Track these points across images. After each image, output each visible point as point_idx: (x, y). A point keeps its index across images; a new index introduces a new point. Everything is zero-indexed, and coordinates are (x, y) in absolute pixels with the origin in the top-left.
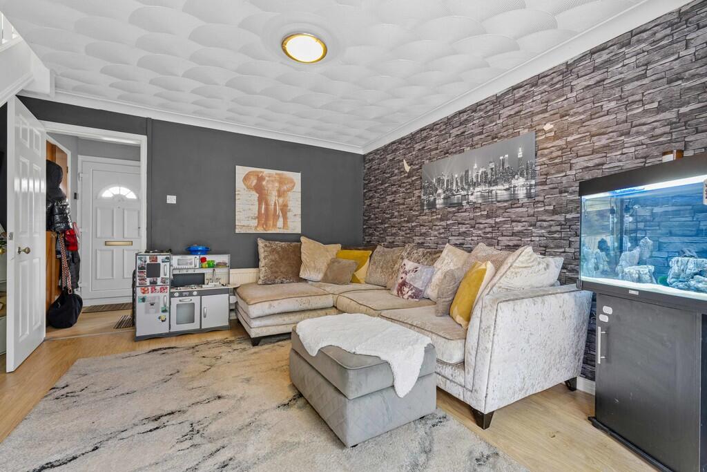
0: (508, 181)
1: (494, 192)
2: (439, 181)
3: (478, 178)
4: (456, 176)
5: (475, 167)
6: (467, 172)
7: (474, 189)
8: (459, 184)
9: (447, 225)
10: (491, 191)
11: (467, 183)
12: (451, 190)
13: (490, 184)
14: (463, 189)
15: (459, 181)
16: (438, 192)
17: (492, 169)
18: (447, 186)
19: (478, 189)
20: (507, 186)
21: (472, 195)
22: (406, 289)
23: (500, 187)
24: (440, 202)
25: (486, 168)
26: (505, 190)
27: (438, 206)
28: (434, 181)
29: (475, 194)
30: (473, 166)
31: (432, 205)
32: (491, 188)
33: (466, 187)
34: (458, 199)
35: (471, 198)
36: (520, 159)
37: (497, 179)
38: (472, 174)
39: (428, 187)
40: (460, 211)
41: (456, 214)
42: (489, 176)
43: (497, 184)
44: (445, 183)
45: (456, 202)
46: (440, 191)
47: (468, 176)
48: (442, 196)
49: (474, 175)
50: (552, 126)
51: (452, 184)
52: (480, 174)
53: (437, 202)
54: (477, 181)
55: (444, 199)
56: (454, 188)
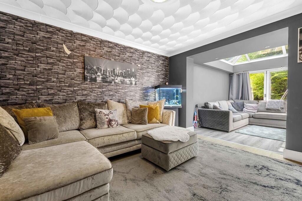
0: (129, 78)
1: (125, 81)
2: (98, 68)
3: (119, 74)
4: (109, 69)
5: (118, 69)
6: (114, 70)
7: (117, 77)
8: (110, 74)
9: (102, 91)
10: (124, 80)
11: (114, 74)
12: (106, 75)
13: (124, 77)
14: (112, 76)
15: (110, 72)
16: (98, 74)
17: (124, 72)
18: (104, 73)
19: (119, 78)
20: (129, 80)
21: (117, 80)
22: (113, 123)
23: (127, 79)
24: (99, 79)
25: (122, 71)
26: (129, 81)
27: (98, 81)
28: (95, 67)
29: (118, 80)
30: (117, 68)
31: (95, 80)
32: (124, 79)
33: (114, 76)
34: (110, 80)
35: (116, 81)
36: (133, 72)
37: (126, 76)
38: (116, 71)
39: (90, 70)
40: (110, 85)
41: (107, 86)
42: (123, 74)
43: (126, 78)
44: (102, 71)
45: (109, 81)
46: (99, 74)
47: (115, 71)
48: (101, 77)
49: (117, 72)
50: (140, 66)
51: (106, 72)
52: (120, 72)
53: (97, 79)
54: (119, 75)
55: (102, 78)
56: (108, 74)
